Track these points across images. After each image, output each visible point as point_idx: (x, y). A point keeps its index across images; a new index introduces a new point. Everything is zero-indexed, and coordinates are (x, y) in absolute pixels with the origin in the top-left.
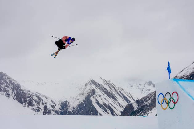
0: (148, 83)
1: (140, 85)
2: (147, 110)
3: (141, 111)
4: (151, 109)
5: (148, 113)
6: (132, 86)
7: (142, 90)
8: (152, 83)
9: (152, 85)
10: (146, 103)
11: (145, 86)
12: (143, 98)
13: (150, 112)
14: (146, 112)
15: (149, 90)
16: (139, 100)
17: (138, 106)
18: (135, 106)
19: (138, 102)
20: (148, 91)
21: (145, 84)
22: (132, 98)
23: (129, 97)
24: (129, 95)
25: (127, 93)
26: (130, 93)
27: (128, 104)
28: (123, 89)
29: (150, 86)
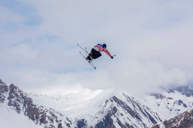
0: (178, 102)
1: (168, 103)
6: (159, 105)
7: (171, 110)
8: (182, 102)
9: (182, 105)
10: (175, 125)
11: (174, 106)
12: (172, 119)
15: (179, 110)
16: (166, 121)
17: (166, 127)
19: (165, 123)
20: (178, 112)
21: (174, 103)
22: (159, 118)
23: (155, 117)
24: (156, 115)
25: (154, 113)
26: (156, 113)
27: (154, 125)
28: (149, 108)
29: (180, 105)
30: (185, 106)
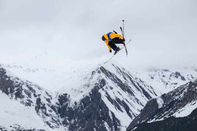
0: (175, 75)
1: (164, 76)
2: (178, 107)
3: (169, 108)
4: (185, 105)
5: (180, 110)
6: (152, 78)
7: (167, 84)
8: (180, 75)
9: (179, 78)
10: (177, 98)
11: (170, 79)
12: (171, 92)
13: (183, 108)
14: (177, 109)
15: (176, 84)
16: (165, 94)
17: (164, 102)
18: (160, 102)
19: (163, 96)
20: (175, 86)
21: (171, 75)
22: (155, 93)
23: (150, 91)
24: (150, 89)
25: (148, 86)
26: (151, 87)
27: (148, 100)
28: (142, 81)
29: (177, 78)
30: (183, 79)
